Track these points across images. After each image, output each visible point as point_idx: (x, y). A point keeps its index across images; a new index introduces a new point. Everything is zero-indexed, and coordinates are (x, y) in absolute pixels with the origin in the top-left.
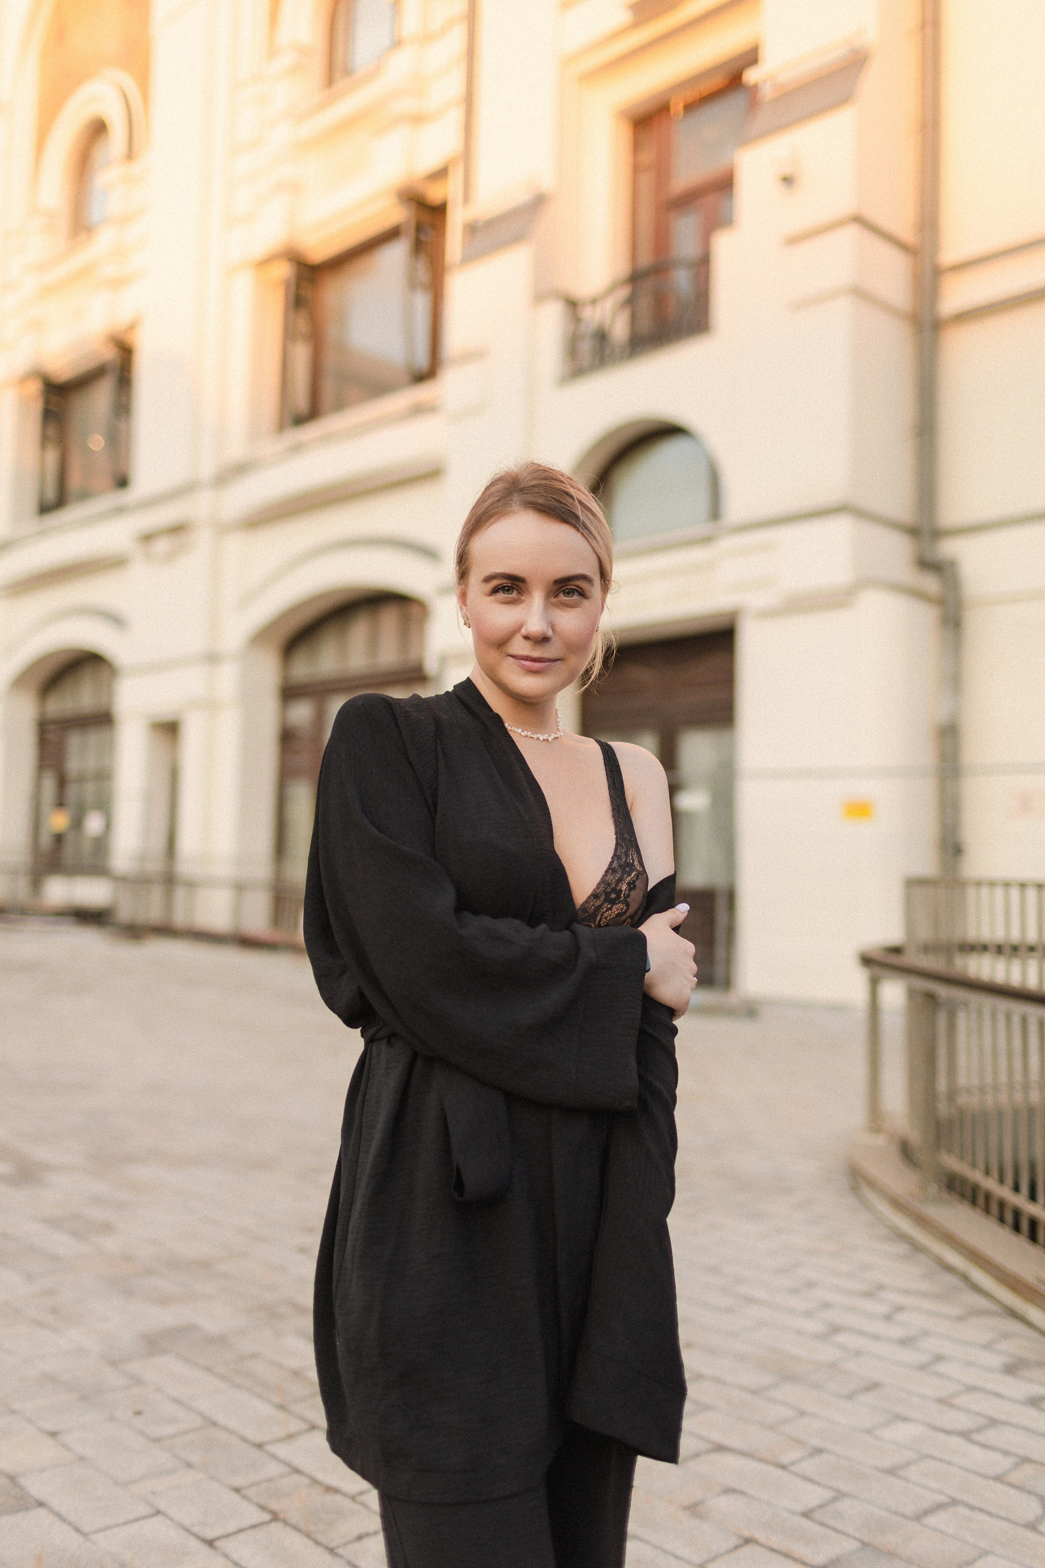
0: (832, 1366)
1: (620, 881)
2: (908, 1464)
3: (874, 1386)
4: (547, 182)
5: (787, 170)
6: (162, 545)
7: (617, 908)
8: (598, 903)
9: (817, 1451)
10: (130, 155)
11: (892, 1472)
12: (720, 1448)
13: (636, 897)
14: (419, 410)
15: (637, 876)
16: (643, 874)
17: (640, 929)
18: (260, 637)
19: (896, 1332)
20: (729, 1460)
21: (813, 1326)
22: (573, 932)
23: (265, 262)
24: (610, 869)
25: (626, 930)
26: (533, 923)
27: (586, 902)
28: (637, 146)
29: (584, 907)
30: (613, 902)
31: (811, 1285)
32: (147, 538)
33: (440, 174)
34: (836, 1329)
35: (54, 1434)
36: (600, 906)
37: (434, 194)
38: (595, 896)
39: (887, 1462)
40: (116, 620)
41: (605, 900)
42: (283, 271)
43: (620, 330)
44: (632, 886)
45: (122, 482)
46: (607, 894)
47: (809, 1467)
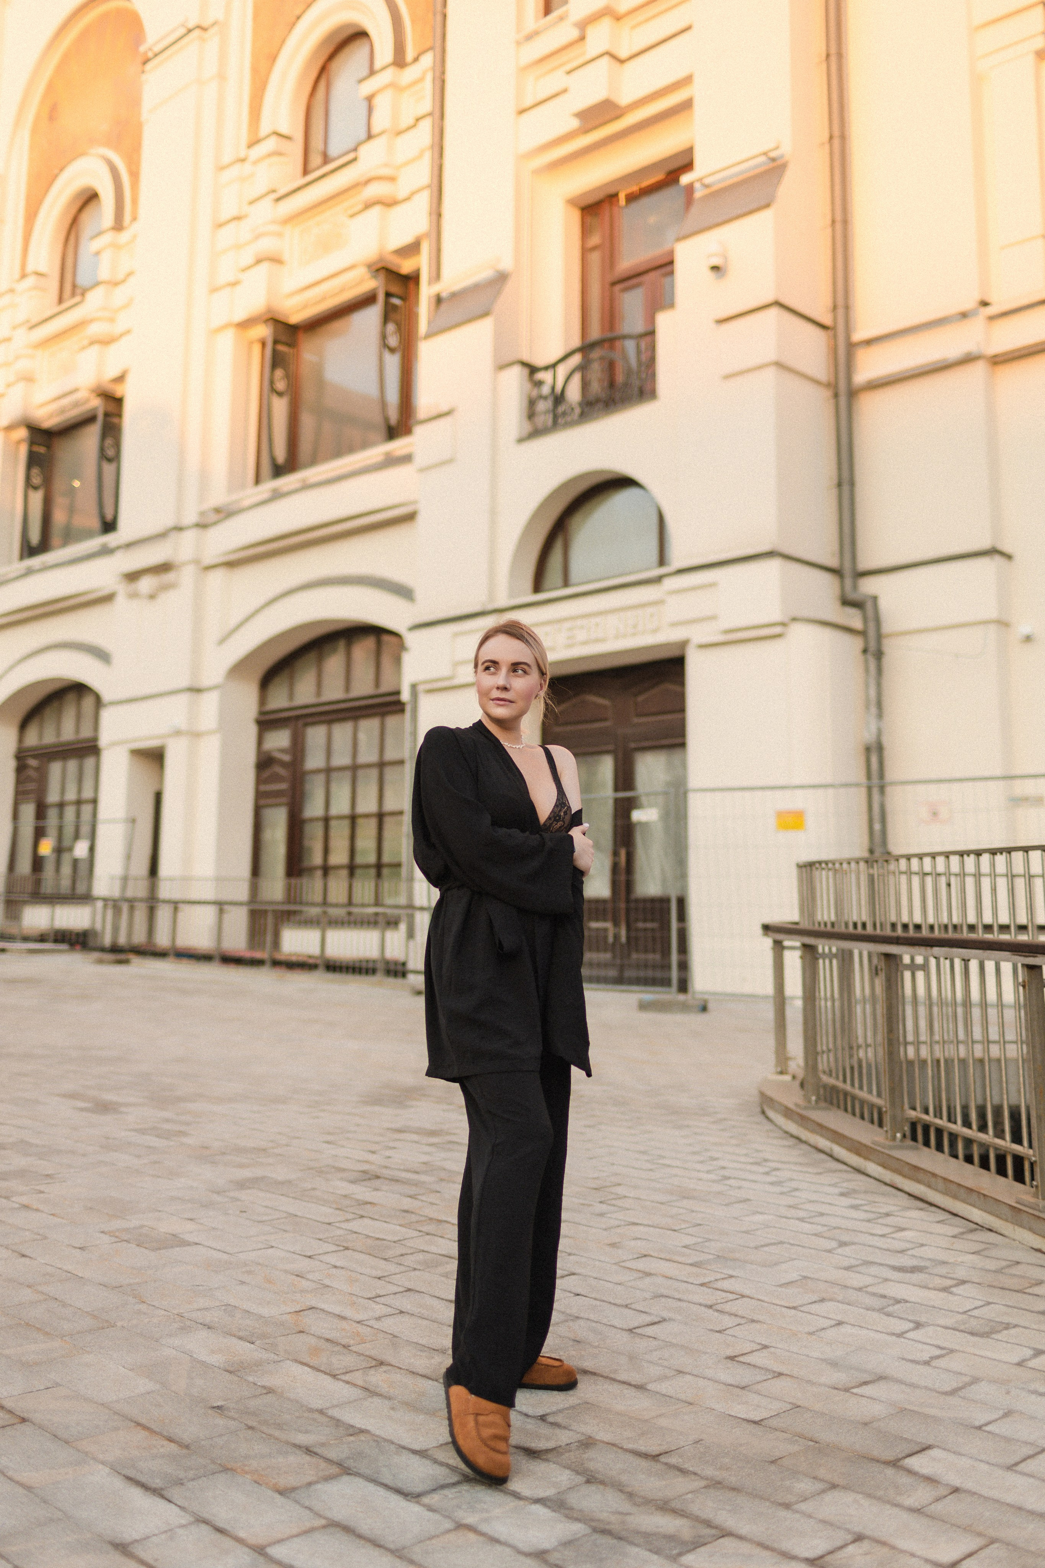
1: (560, 810)
4: (507, 264)
5: (715, 261)
6: (146, 584)
7: (560, 824)
8: (551, 822)
10: (119, 226)
13: (568, 818)
14: (391, 461)
15: (567, 809)
16: (569, 808)
17: (569, 833)
18: (238, 669)
22: (541, 835)
23: (245, 325)
24: (556, 806)
25: (564, 833)
26: (523, 831)
27: (546, 821)
28: (585, 231)
29: (545, 824)
30: (558, 821)
32: (132, 577)
33: (410, 249)
36: (552, 823)
37: (406, 267)
38: (549, 818)
40: (102, 655)
41: (554, 820)
42: (264, 331)
43: (574, 393)
44: (565, 813)
45: (109, 526)
46: (555, 818)
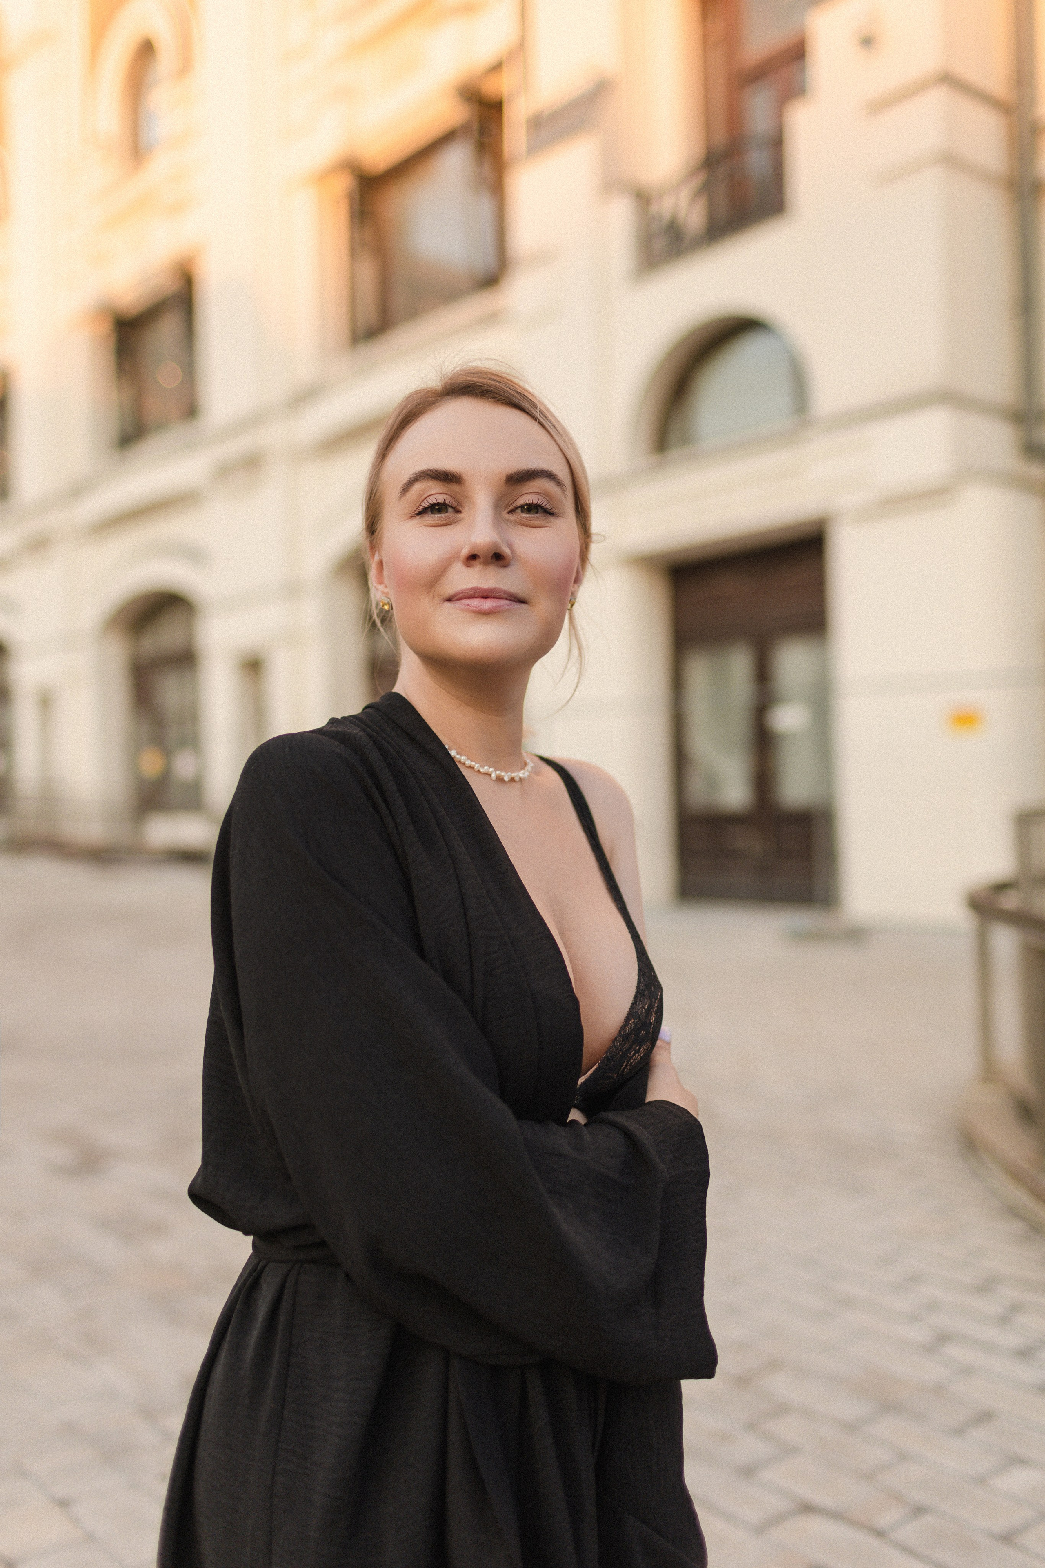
0: (939, 1390)
2: (1026, 1527)
3: (985, 1417)
4: (609, 66)
5: (862, 32)
6: (238, 479)
9: (919, 1510)
10: (184, 68)
11: (1007, 1538)
12: (807, 1508)
19: (1011, 1339)
20: (816, 1525)
21: (918, 1334)
23: (325, 175)
31: (915, 1279)
32: (225, 471)
33: (497, 67)
34: (943, 1338)
35: (63, 1503)
39: (1000, 1525)
40: (196, 555)
42: (343, 184)
43: (695, 221)
45: (191, 412)
47: (909, 1533)
